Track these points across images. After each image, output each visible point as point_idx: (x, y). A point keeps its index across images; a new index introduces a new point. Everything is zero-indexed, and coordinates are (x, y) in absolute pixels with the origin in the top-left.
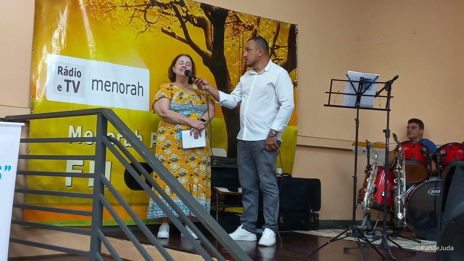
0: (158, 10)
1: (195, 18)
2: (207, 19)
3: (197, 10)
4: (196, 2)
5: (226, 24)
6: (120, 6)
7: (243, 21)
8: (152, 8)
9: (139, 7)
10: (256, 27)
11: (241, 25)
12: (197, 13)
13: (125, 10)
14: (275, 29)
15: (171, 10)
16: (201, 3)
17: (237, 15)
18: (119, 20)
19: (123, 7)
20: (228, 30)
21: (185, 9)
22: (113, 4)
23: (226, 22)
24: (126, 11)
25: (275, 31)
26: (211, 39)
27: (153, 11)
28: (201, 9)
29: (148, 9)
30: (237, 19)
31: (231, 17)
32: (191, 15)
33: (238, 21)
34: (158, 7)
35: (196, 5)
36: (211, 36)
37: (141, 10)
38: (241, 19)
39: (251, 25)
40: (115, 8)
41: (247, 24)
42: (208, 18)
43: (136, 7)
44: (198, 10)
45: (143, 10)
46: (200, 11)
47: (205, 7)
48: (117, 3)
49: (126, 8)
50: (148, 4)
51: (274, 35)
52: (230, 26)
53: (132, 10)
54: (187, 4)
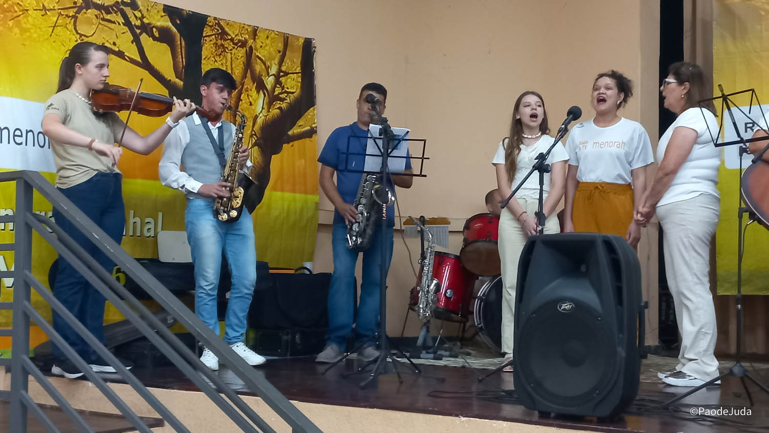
0: (96, 15)
1: (155, 28)
2: (174, 29)
3: (157, 15)
4: (155, 2)
5: (205, 38)
6: (34, 10)
7: (229, 32)
8: (85, 13)
9: (66, 10)
10: (250, 42)
11: (228, 39)
12: (159, 21)
13: (43, 15)
14: (280, 45)
15: (117, 15)
16: (164, 5)
17: (221, 23)
18: (32, 31)
19: (38, 11)
20: (208, 48)
21: (139, 15)
22: (23, 6)
23: (204, 35)
24: (44, 17)
25: (281, 49)
26: (182, 61)
27: (88, 17)
28: (165, 14)
29: (79, 14)
30: (221, 29)
31: (211, 26)
32: (149, 24)
33: (223, 34)
34: (96, 11)
35: (157, 7)
36: (180, 56)
37: (68, 16)
38: (227, 29)
39: (243, 39)
40: (26, 11)
41: (237, 37)
42: (176, 29)
43: (60, 11)
44: (159, 17)
45: (71, 15)
46: (162, 16)
47: (171, 11)
48: (29, 4)
49: (43, 12)
50: (80, 6)
51: (279, 55)
52: (211, 41)
53: (54, 16)
54: (142, 5)
